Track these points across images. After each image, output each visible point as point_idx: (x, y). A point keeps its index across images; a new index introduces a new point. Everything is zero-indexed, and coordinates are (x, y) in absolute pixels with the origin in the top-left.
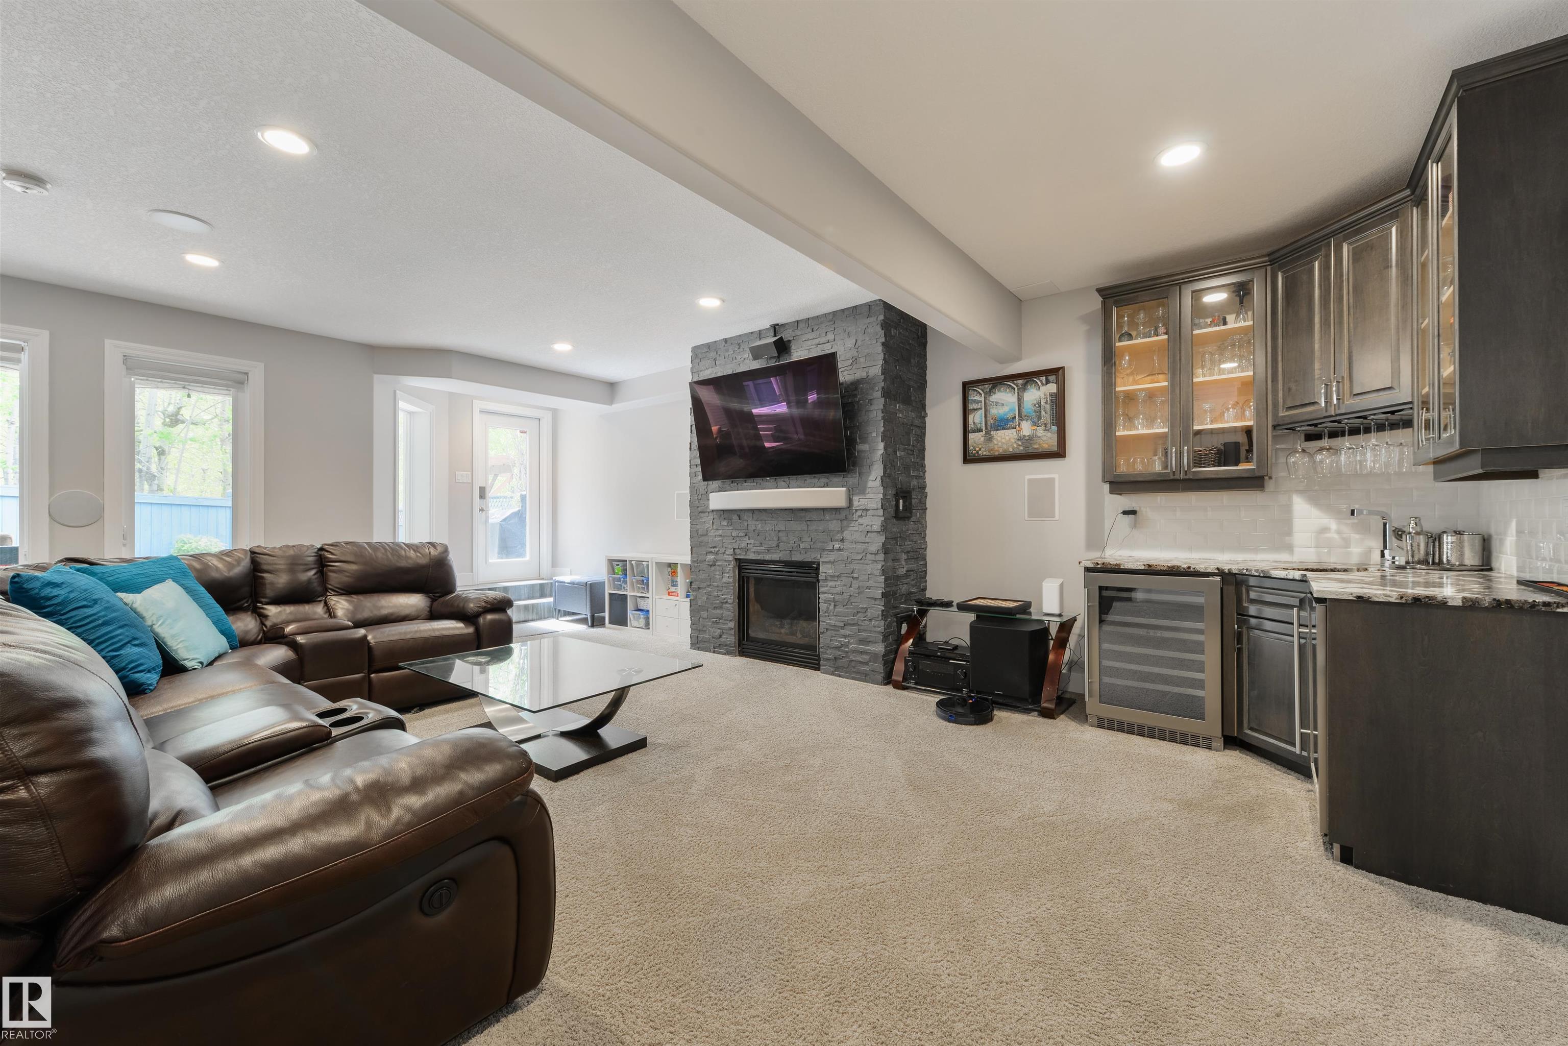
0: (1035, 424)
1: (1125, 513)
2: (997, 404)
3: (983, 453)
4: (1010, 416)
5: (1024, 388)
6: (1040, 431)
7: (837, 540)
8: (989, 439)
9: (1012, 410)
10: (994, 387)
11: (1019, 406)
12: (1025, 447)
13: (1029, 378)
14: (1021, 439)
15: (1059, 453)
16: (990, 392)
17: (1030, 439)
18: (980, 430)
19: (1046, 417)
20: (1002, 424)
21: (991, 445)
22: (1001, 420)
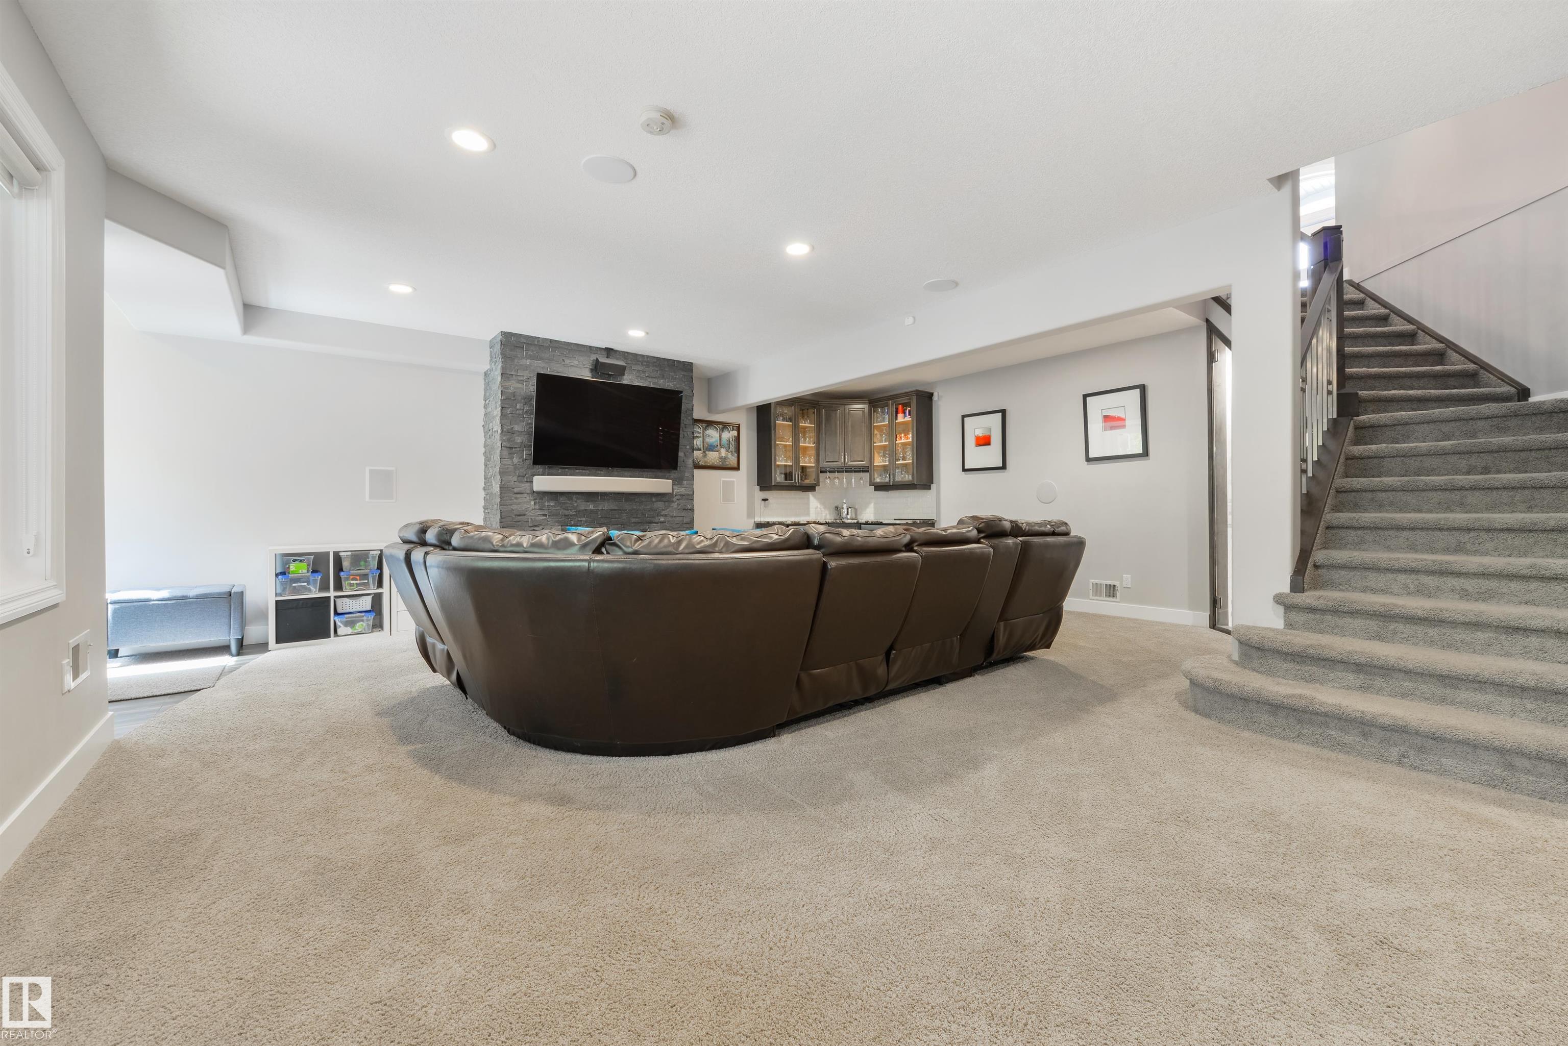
0: (727, 451)
1: (763, 500)
2: (709, 436)
3: (702, 463)
4: (715, 444)
5: (722, 430)
6: (730, 455)
7: (662, 516)
8: (705, 455)
9: (717, 441)
10: (707, 426)
11: (720, 439)
12: (723, 463)
13: (725, 426)
14: (721, 458)
15: (737, 468)
16: (705, 429)
17: (724, 459)
18: (701, 450)
19: (732, 448)
20: (711, 448)
21: (706, 459)
22: (711, 446)
